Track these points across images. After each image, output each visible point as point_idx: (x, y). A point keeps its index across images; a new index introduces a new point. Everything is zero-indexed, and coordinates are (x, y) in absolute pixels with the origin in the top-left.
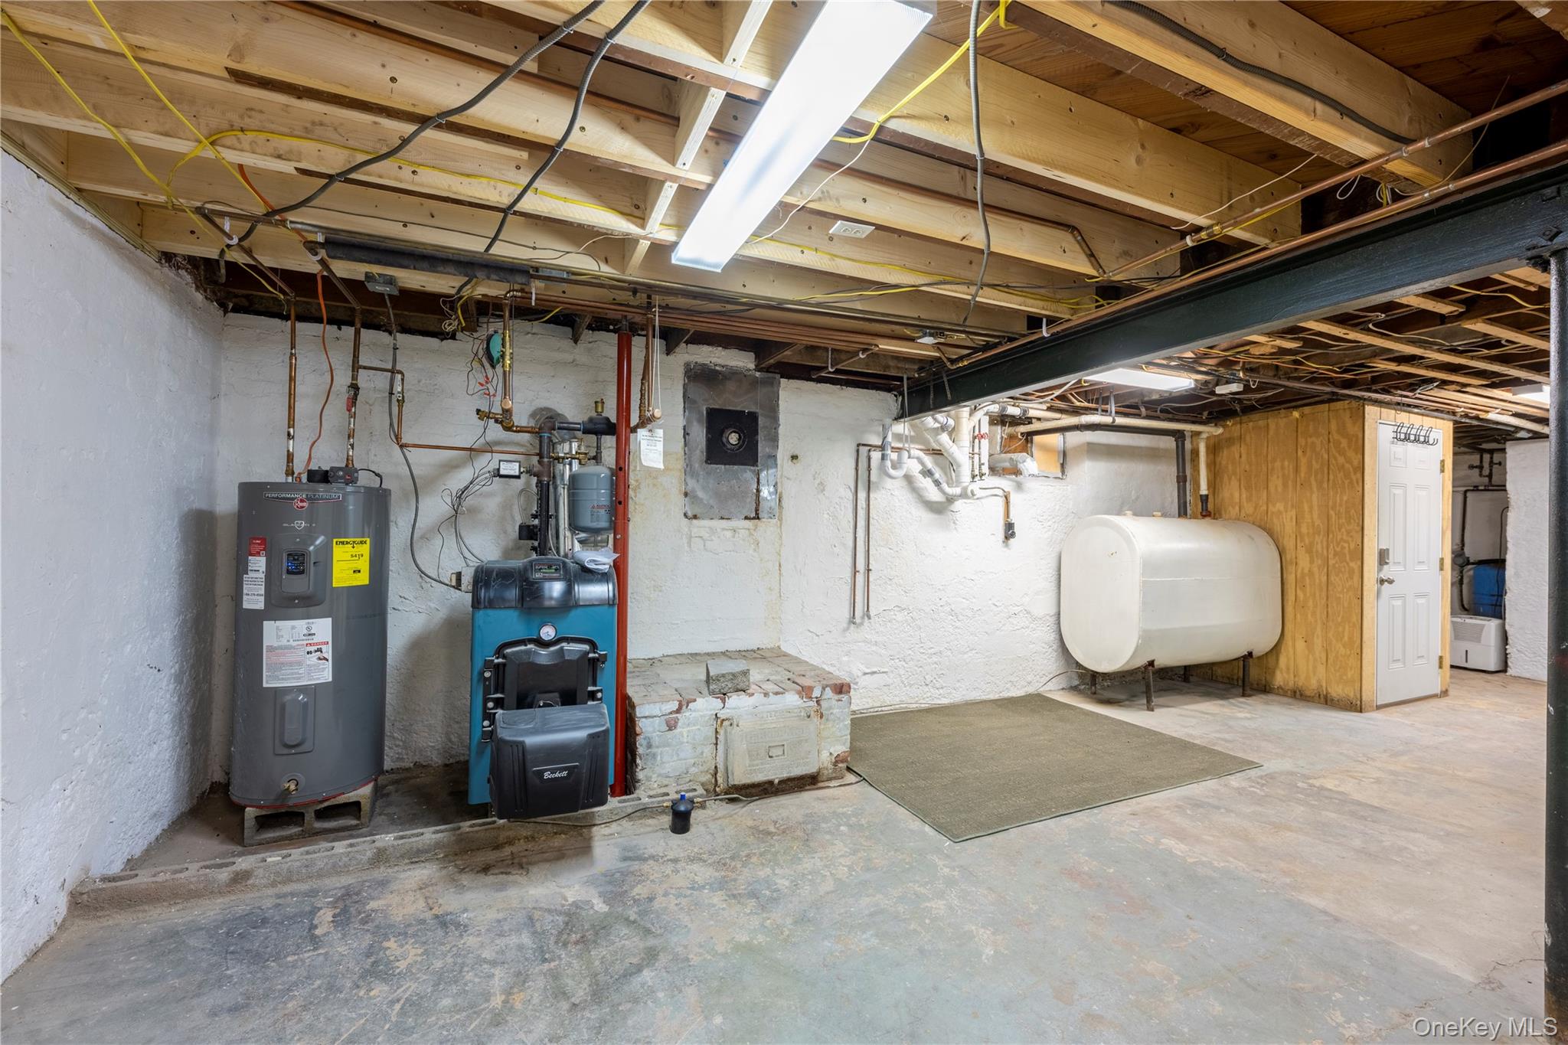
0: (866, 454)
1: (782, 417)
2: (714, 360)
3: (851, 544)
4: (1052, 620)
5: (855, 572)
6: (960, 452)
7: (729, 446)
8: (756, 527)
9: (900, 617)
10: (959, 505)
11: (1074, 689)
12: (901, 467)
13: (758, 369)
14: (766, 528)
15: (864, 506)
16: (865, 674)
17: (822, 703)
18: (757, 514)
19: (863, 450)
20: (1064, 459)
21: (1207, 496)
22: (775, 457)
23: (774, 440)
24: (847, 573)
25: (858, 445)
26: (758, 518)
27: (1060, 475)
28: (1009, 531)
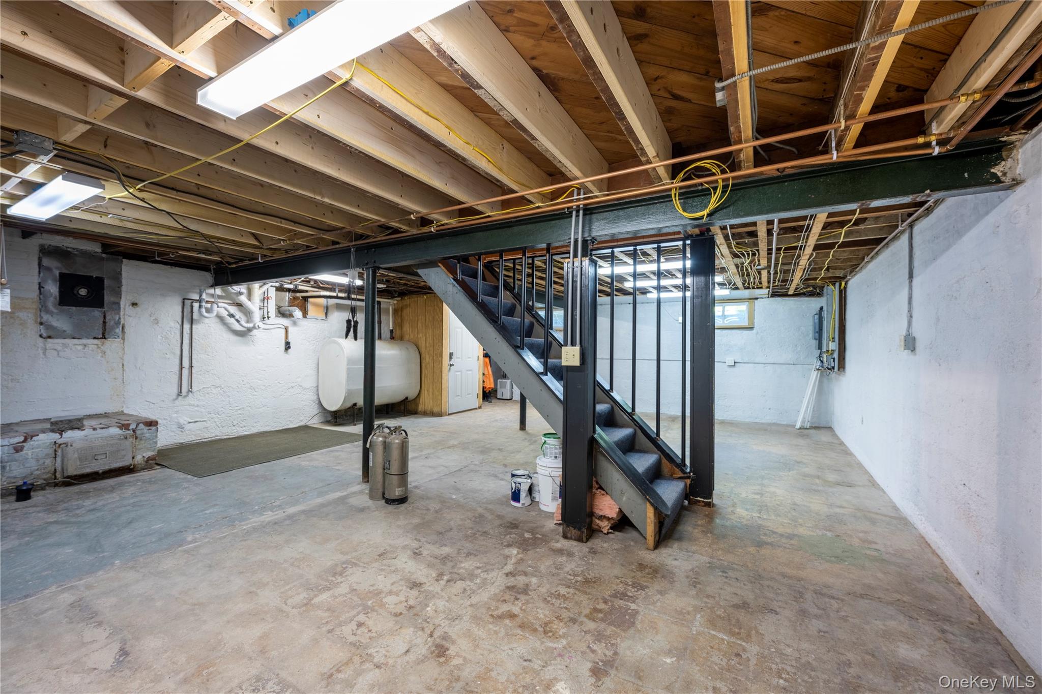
0: (189, 304)
1: (124, 282)
2: (65, 245)
3: (178, 352)
4: (315, 389)
5: (181, 368)
6: (254, 306)
7: (79, 296)
8: (103, 344)
9: (215, 391)
10: (255, 332)
11: (328, 422)
12: (212, 312)
13: (103, 252)
14: (112, 345)
15: (189, 332)
16: (190, 423)
17: (137, 431)
18: (103, 335)
19: (188, 303)
20: (327, 311)
21: (392, 330)
22: (119, 304)
23: (118, 294)
24: (176, 369)
25: (184, 299)
26: (105, 338)
27: (325, 318)
28: (288, 346)
